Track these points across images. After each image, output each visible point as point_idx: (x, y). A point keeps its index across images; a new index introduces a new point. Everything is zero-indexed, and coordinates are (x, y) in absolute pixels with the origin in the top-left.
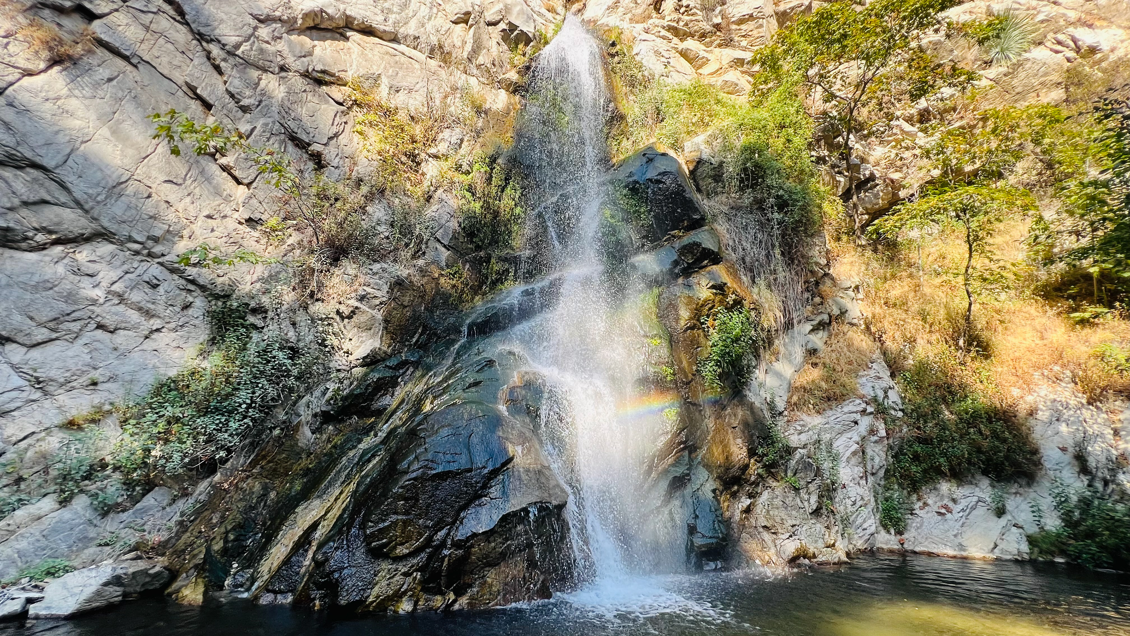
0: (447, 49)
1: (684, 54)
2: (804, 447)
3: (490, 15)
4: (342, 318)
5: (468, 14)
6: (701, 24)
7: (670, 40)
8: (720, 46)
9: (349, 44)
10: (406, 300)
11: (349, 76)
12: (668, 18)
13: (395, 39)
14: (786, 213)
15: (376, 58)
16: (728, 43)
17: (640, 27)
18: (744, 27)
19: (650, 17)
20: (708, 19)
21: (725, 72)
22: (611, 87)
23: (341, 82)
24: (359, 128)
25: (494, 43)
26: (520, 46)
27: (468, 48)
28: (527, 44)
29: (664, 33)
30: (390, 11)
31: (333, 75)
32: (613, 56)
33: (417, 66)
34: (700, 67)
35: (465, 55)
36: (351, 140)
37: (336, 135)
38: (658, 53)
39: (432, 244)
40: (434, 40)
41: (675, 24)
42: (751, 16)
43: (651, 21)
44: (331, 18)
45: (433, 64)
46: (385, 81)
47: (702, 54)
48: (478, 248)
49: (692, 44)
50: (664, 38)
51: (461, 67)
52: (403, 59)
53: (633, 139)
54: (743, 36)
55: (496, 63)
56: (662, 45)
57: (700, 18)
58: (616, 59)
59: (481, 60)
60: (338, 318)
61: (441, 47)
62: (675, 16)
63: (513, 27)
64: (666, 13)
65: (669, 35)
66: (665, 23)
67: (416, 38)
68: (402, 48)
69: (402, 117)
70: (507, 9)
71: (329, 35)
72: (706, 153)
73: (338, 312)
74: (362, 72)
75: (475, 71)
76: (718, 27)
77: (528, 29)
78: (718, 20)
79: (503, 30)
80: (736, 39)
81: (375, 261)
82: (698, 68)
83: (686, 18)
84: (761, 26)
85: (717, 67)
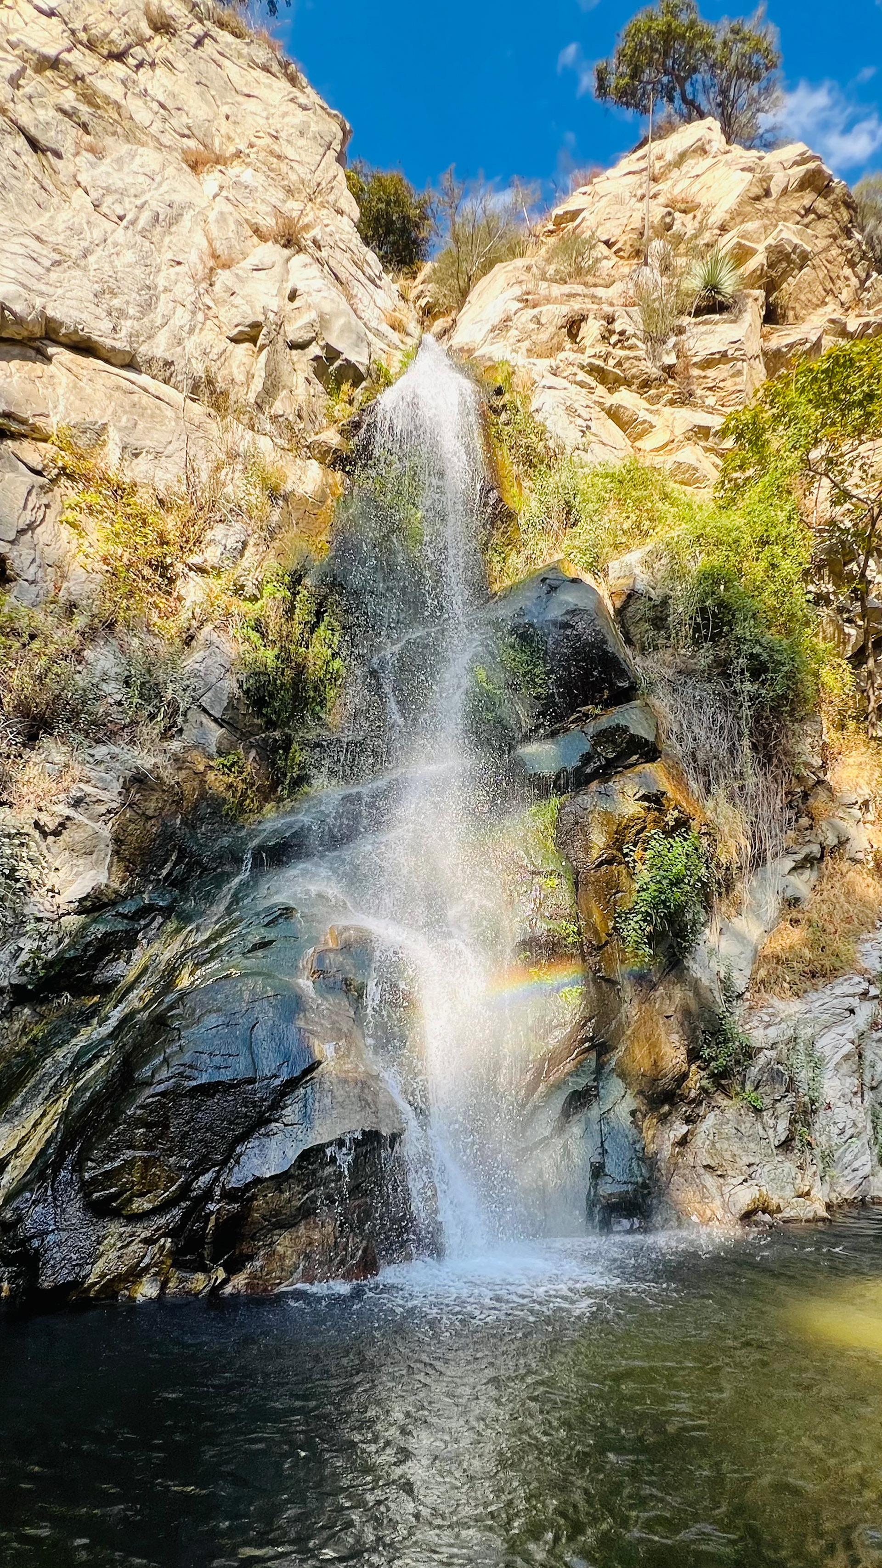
0: (220, 385)
1: (614, 414)
2: (773, 1047)
3: (294, 331)
4: (45, 834)
5: (259, 326)
6: (643, 365)
7: (591, 390)
8: (672, 403)
9: (51, 369)
10: (151, 806)
11: (52, 425)
12: (590, 351)
13: (130, 364)
14: (763, 683)
15: (100, 395)
16: (685, 399)
17: (544, 364)
18: (711, 373)
19: (560, 348)
20: (655, 358)
21: (678, 448)
22: (492, 464)
23: (38, 435)
24: (70, 515)
25: (301, 380)
26: (345, 387)
27: (257, 385)
28: (355, 384)
29: (582, 376)
30: (122, 314)
31: (23, 422)
32: (496, 412)
33: (169, 412)
34: (640, 436)
35: (252, 397)
36: (57, 536)
37: (31, 527)
38: (571, 411)
39: (195, 715)
40: (199, 369)
41: (600, 363)
42: (724, 355)
43: (562, 355)
44: (19, 321)
45: (197, 410)
46: (114, 437)
47: (643, 415)
48: (271, 725)
49: (626, 398)
50: (582, 384)
51: (245, 419)
52: (146, 399)
53: (526, 552)
54: (710, 389)
55: (304, 414)
56: (579, 398)
57: (641, 354)
58: (504, 417)
59: (279, 407)
60: (36, 834)
61: (210, 382)
62: (602, 348)
63: (332, 354)
64: (587, 342)
65: (590, 380)
66: (585, 359)
67: (168, 364)
68: (143, 379)
69: (144, 499)
70: (323, 320)
71: (16, 350)
72: (642, 580)
73: (37, 825)
74: (75, 418)
75: (268, 427)
76: (669, 370)
77: (358, 357)
78: (670, 359)
79: (317, 358)
80: (699, 392)
81: (98, 741)
82: (636, 439)
83: (619, 353)
84: (739, 373)
85: (666, 438)
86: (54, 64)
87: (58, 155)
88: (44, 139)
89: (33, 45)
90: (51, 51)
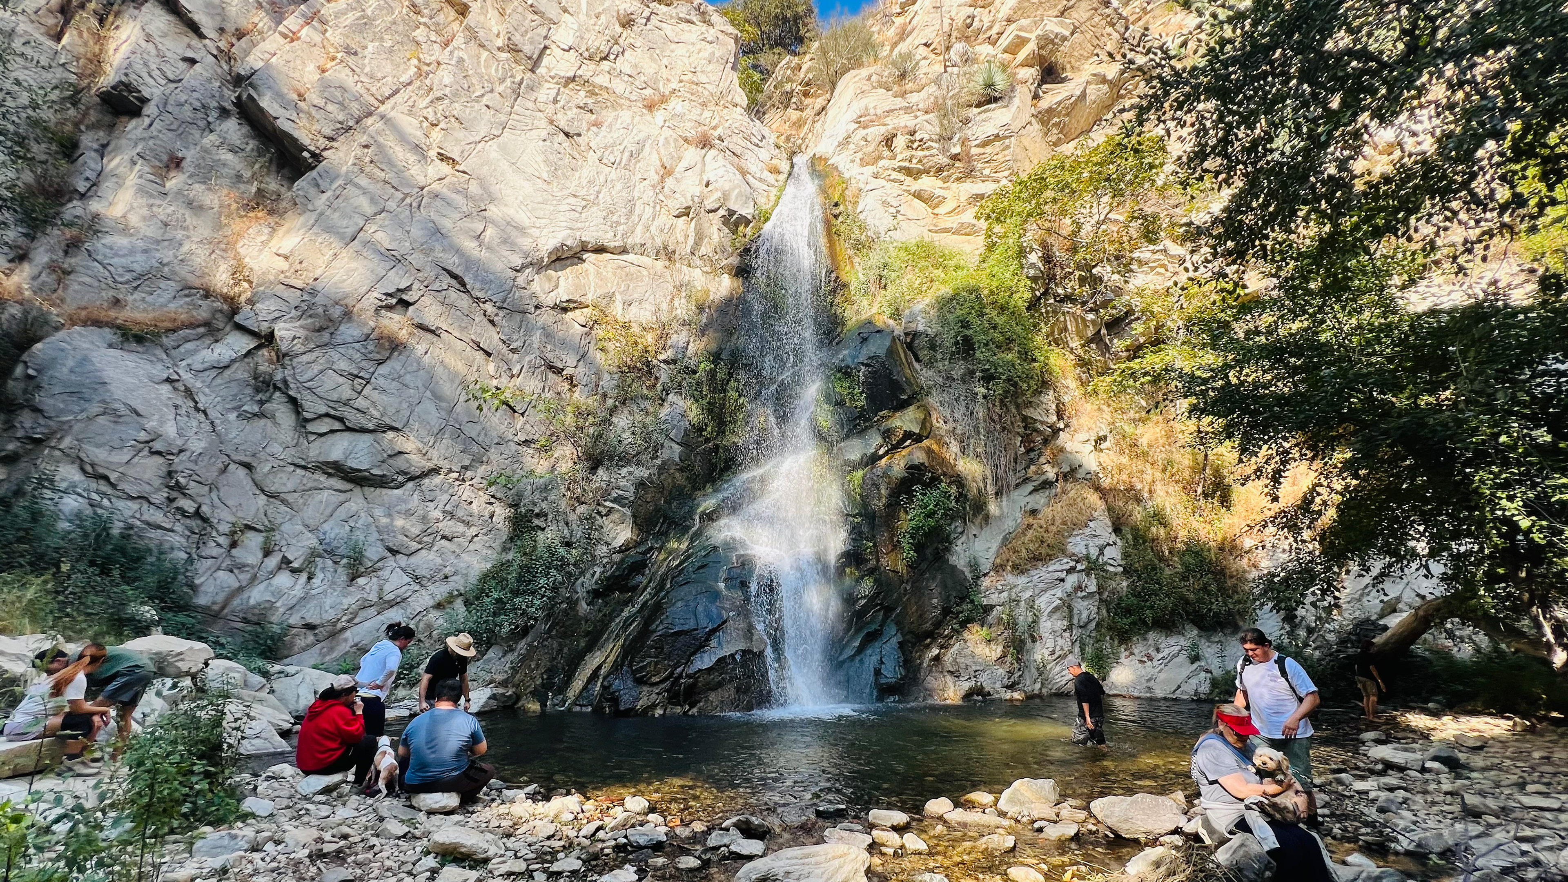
0: (671, 247)
1: (918, 195)
2: (1003, 605)
3: (709, 204)
5: (689, 208)
6: (936, 159)
7: (901, 183)
8: (958, 179)
9: (585, 266)
11: (589, 299)
12: (899, 157)
13: (624, 251)
15: (610, 275)
16: (969, 174)
17: (870, 169)
19: (880, 158)
20: (944, 151)
21: (964, 211)
22: (833, 255)
23: (582, 306)
24: (600, 345)
25: (715, 230)
26: (741, 228)
27: (691, 241)
28: (747, 226)
29: (894, 175)
30: (618, 223)
31: (575, 301)
32: (836, 217)
33: (645, 272)
34: (937, 206)
35: (688, 250)
36: (595, 358)
37: (583, 357)
38: (886, 204)
39: (667, 443)
40: (659, 241)
41: (907, 164)
42: (997, 136)
43: (882, 163)
44: (570, 248)
45: (659, 265)
46: (618, 297)
47: (938, 192)
49: (927, 183)
50: (894, 181)
51: (685, 262)
52: (633, 269)
53: (855, 307)
54: (987, 162)
56: (893, 189)
57: (934, 151)
58: (840, 219)
59: (703, 250)
61: (665, 247)
62: (908, 153)
63: (731, 213)
64: (898, 150)
65: (901, 176)
66: (896, 164)
67: (643, 245)
68: (630, 257)
69: (635, 328)
70: (726, 194)
71: (569, 263)
72: (922, 324)
73: (597, 512)
74: (599, 292)
75: (698, 263)
76: (955, 157)
77: (747, 211)
78: (956, 150)
79: (723, 216)
80: (979, 166)
81: (622, 466)
82: (935, 208)
83: (920, 153)
84: (1008, 147)
85: (955, 205)
86: (573, 79)
87: (579, 135)
88: (572, 131)
89: (562, 74)
90: (571, 74)
